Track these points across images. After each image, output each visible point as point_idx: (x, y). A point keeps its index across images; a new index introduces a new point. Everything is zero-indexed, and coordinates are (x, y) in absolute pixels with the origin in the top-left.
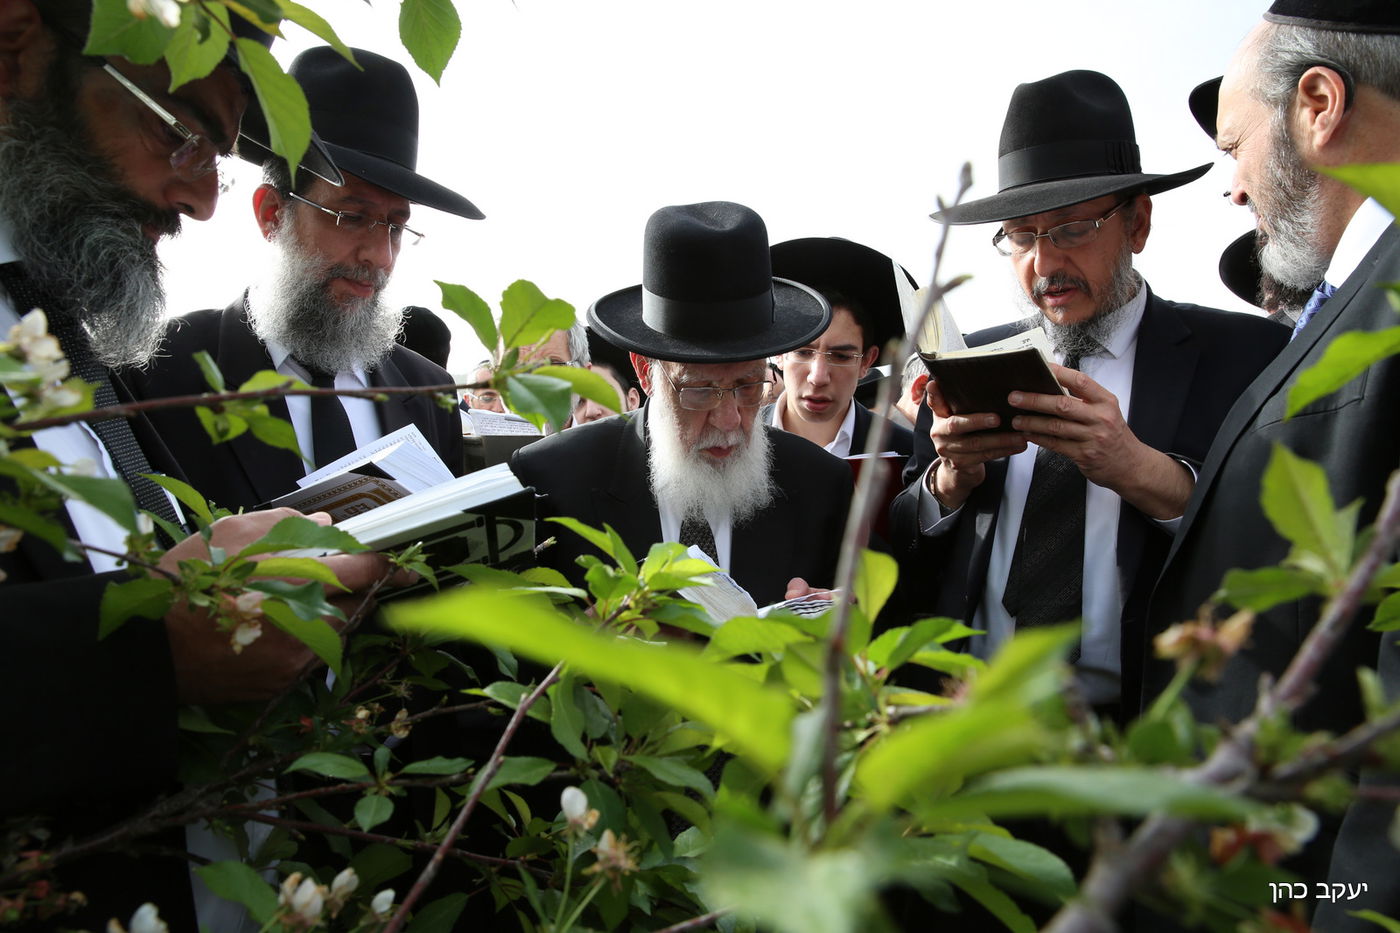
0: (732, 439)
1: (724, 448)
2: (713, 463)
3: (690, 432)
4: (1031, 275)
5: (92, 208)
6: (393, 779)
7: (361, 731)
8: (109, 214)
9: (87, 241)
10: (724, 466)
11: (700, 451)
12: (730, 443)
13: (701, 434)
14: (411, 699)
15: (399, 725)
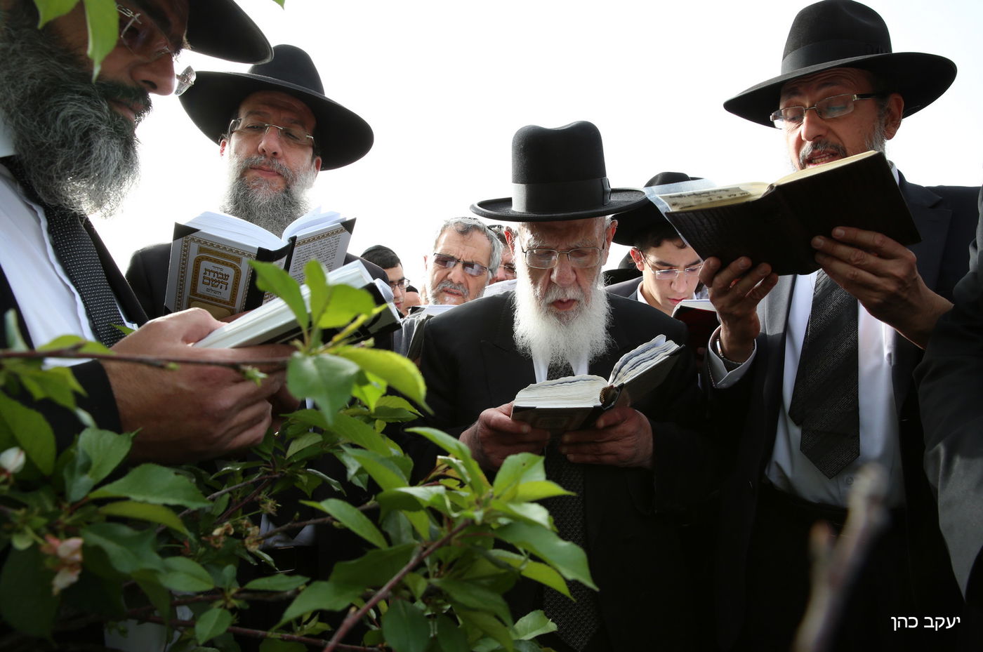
0: (571, 294)
1: (565, 300)
2: (559, 316)
4: (800, 143)
5: (63, 87)
6: (239, 592)
7: (217, 546)
8: (77, 92)
9: (61, 115)
11: (548, 305)
12: (569, 298)
13: (547, 290)
14: (276, 515)
15: (252, 540)
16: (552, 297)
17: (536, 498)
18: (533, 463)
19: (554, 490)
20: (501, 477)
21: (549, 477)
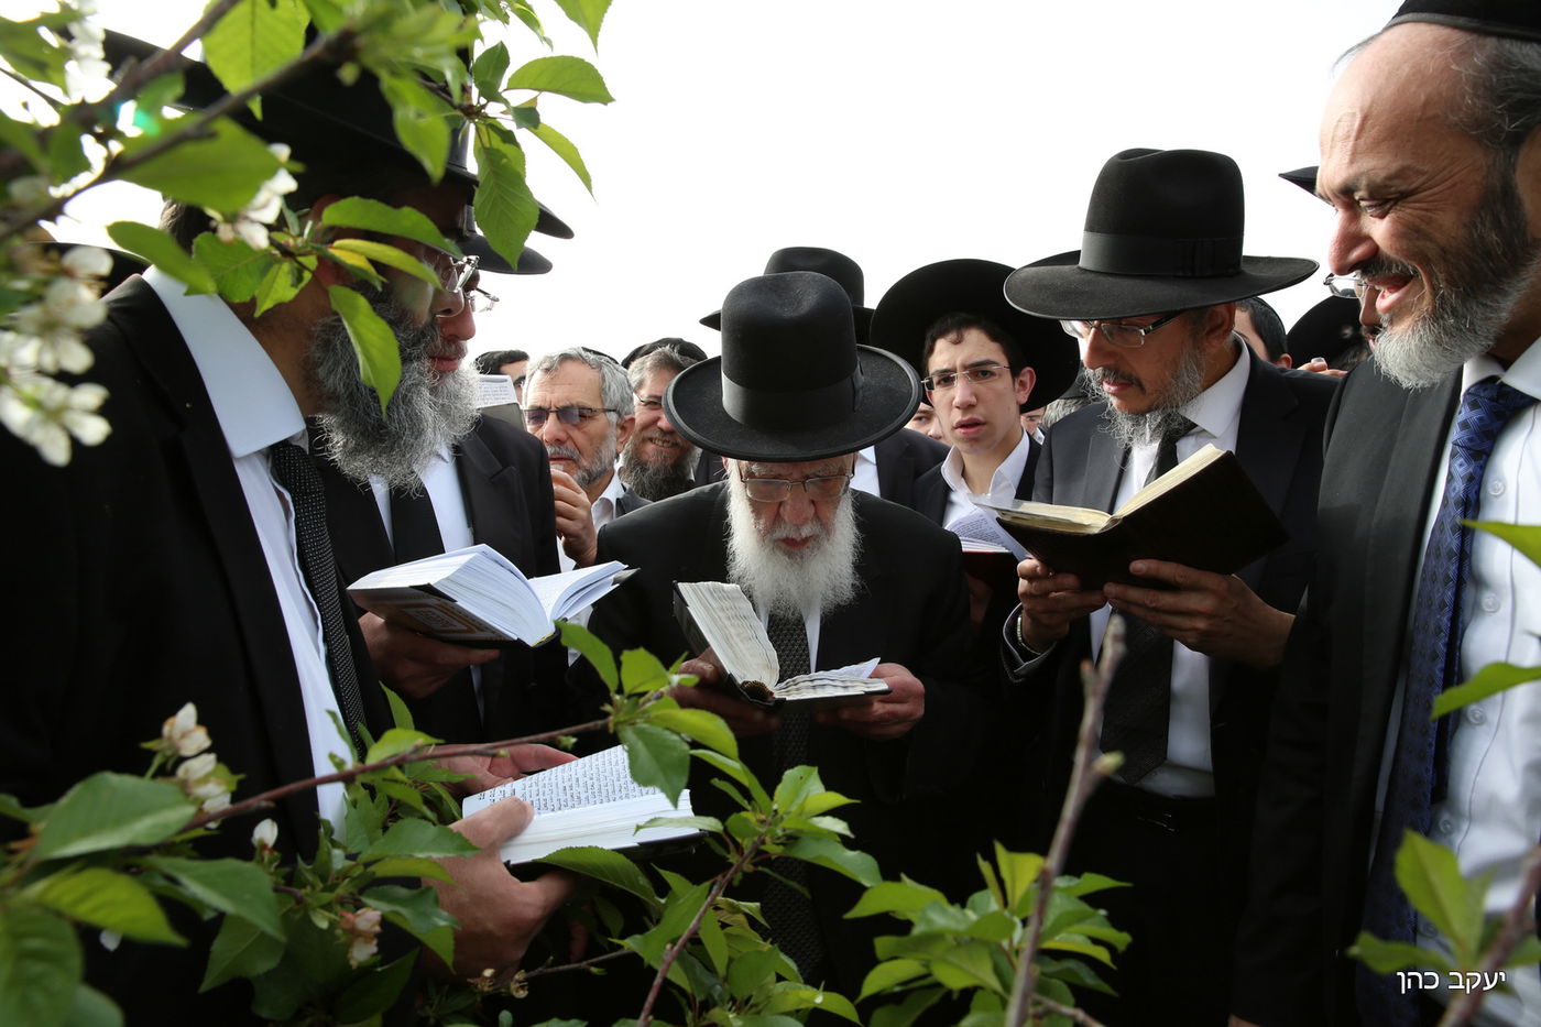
1: (798, 539)
3: (762, 521)
10: (802, 558)
11: (775, 541)
12: (804, 535)
13: (774, 523)
15: (517, 985)
16: (782, 533)
17: (821, 812)
18: (810, 774)
19: (837, 799)
20: (780, 790)
21: (829, 787)
